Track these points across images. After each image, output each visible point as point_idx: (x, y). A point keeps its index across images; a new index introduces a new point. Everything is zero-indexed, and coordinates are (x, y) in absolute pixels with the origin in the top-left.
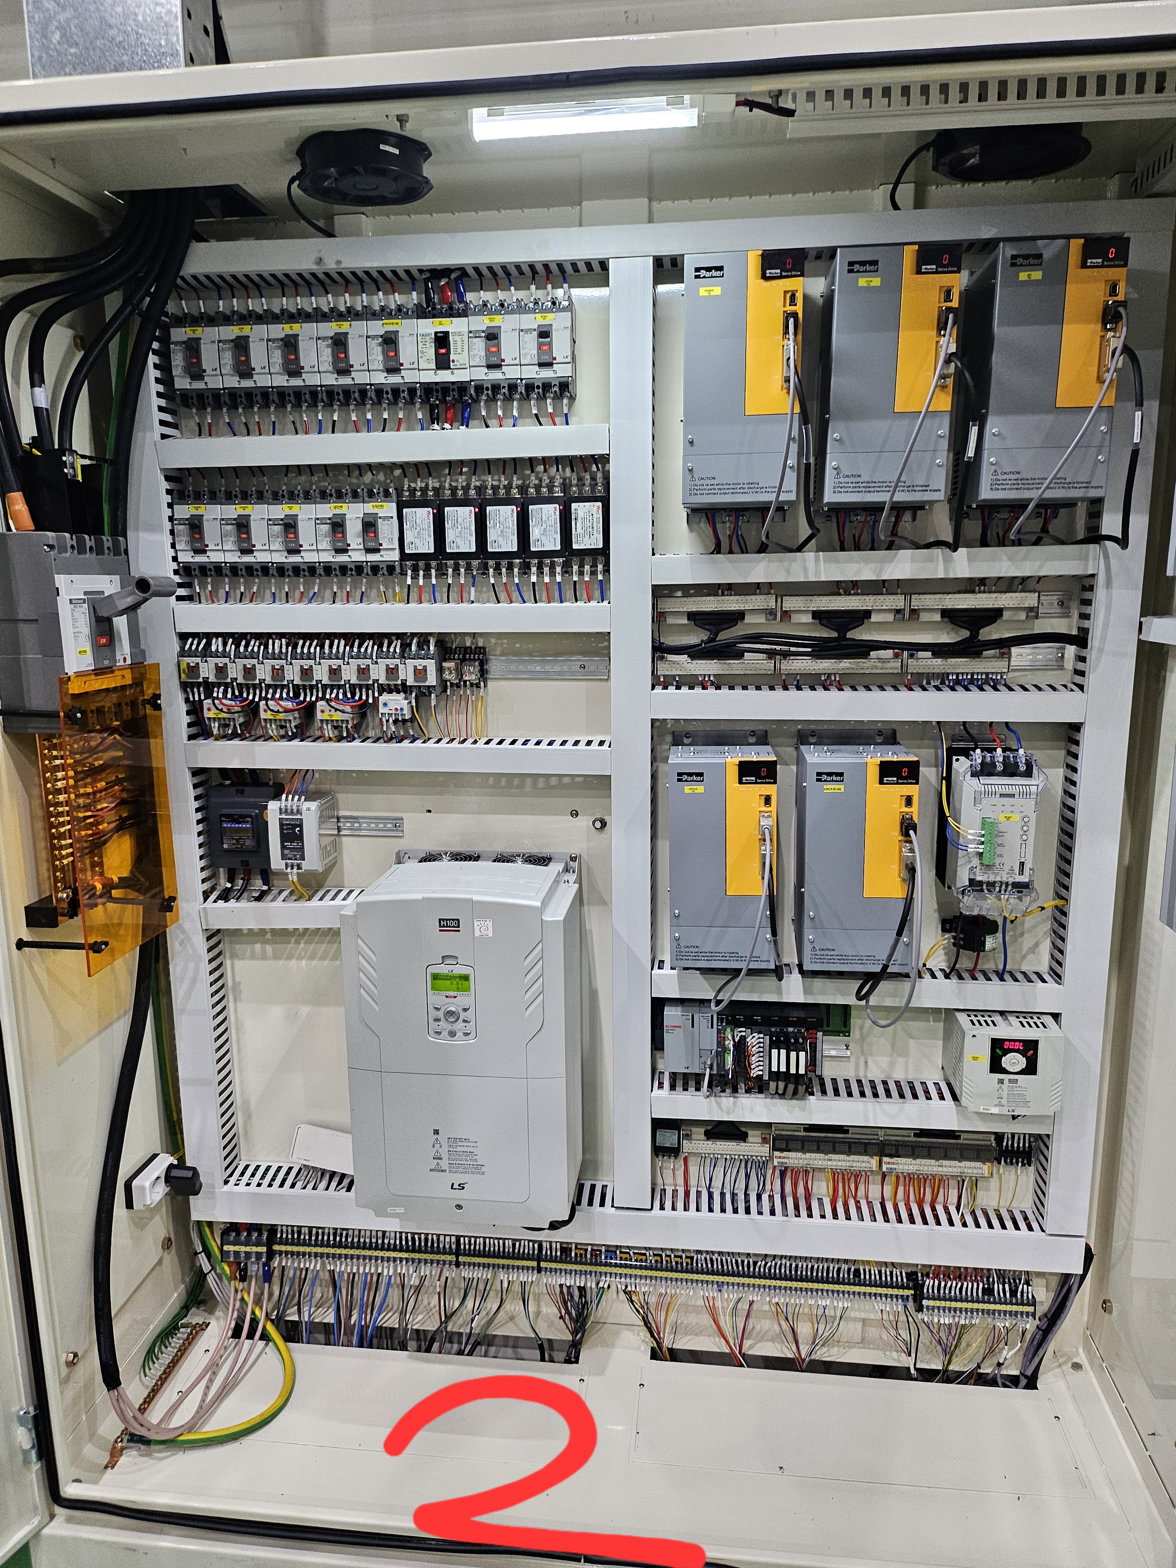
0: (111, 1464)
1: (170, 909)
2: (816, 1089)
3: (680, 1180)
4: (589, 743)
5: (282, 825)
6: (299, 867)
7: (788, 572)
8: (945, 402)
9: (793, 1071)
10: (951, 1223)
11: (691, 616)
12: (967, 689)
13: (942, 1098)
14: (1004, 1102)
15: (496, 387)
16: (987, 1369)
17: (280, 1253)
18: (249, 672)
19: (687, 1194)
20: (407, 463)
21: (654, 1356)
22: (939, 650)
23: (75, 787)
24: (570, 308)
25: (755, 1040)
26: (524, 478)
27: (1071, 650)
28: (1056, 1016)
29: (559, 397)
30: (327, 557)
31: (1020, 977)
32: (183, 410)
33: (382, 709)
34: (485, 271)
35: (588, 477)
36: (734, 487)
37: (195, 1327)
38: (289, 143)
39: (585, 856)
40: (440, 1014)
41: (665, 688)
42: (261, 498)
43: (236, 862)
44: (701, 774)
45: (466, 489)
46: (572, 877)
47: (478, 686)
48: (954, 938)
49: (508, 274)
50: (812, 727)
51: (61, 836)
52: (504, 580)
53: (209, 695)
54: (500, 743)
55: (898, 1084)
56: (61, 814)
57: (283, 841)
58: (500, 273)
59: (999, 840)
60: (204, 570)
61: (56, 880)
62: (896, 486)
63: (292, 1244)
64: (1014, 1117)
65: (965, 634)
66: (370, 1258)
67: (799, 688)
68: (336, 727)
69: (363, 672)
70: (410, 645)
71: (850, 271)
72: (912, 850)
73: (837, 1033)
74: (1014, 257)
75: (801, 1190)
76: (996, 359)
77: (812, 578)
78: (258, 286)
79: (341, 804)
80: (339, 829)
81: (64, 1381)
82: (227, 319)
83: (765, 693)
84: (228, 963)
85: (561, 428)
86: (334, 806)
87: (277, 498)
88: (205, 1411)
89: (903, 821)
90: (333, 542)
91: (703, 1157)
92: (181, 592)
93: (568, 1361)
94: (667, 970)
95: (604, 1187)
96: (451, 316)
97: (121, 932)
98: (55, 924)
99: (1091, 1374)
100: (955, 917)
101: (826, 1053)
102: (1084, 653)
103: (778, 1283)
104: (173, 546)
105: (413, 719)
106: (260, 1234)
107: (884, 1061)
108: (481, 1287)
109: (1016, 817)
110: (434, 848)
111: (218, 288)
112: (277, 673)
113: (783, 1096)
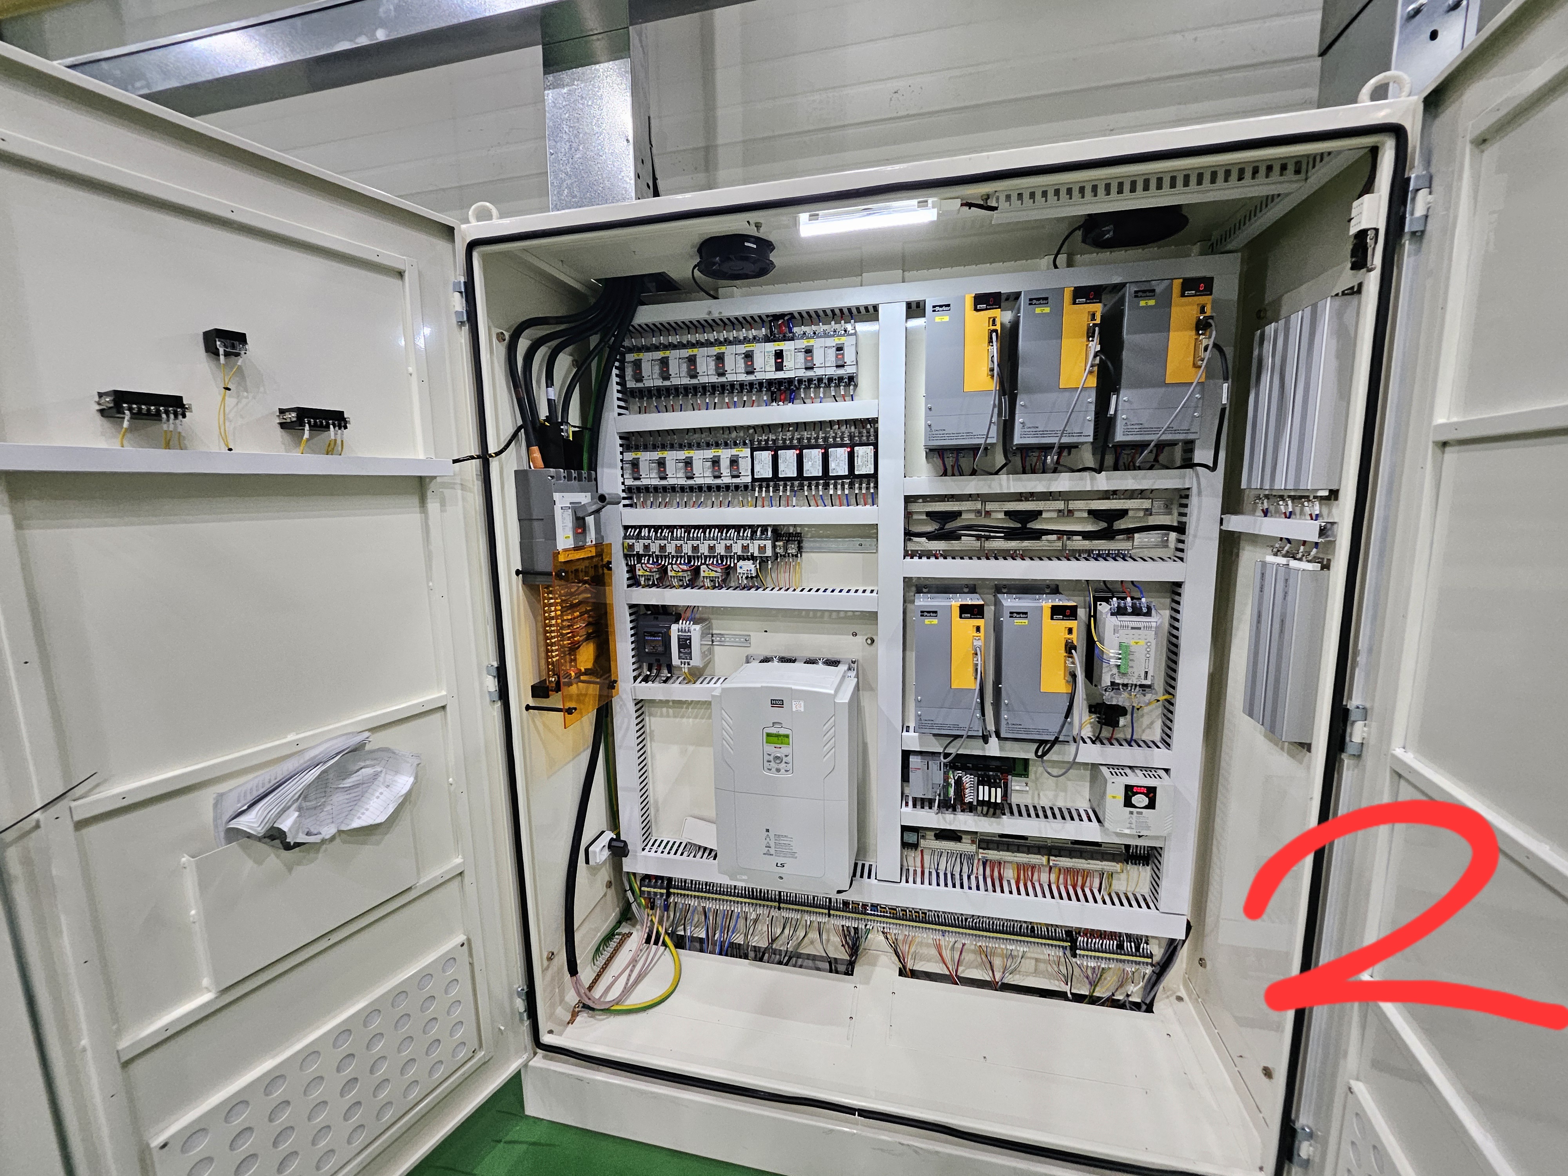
0: (571, 1022)
1: (614, 688)
2: (1007, 811)
3: (919, 864)
4: (864, 591)
5: (679, 639)
6: (689, 664)
7: (990, 487)
8: (1093, 382)
9: (993, 800)
10: (1096, 902)
11: (928, 514)
12: (1106, 560)
13: (1090, 820)
14: (1133, 826)
15: (810, 381)
16: (1119, 997)
17: (674, 894)
18: (662, 548)
19: (923, 873)
20: (757, 426)
21: (901, 974)
22: (1087, 535)
23: (562, 615)
24: (855, 334)
25: (968, 780)
26: (826, 432)
27: (1173, 536)
28: (1167, 771)
29: (848, 385)
30: (710, 481)
31: (1141, 744)
32: (631, 400)
33: (739, 570)
34: (805, 315)
35: (865, 431)
36: (958, 435)
37: (624, 935)
38: (693, 247)
39: (861, 661)
40: (771, 758)
41: (912, 558)
42: (672, 447)
43: (653, 660)
44: (936, 612)
45: (791, 440)
46: (853, 674)
47: (796, 556)
48: (1098, 718)
49: (818, 316)
50: (1005, 583)
51: (552, 644)
52: (814, 493)
53: (639, 562)
54: (810, 590)
55: (1060, 809)
56: (552, 632)
57: (679, 648)
58: (813, 315)
59: (1131, 657)
60: (639, 489)
61: (549, 670)
62: (1063, 433)
63: (681, 889)
64: (1140, 836)
65: (1105, 525)
66: (727, 901)
67: (996, 558)
68: (712, 581)
69: (728, 548)
70: (756, 532)
71: (1030, 304)
72: (1073, 663)
73: (1020, 775)
74: (1136, 292)
75: (996, 874)
76: (1125, 354)
77: (1005, 491)
78: (675, 329)
79: (714, 626)
80: (713, 641)
81: (545, 970)
82: (657, 348)
83: (975, 561)
84: (647, 719)
85: (849, 403)
86: (710, 628)
87: (681, 447)
88: (627, 990)
89: (1067, 644)
90: (713, 471)
91: (933, 851)
92: (627, 502)
93: (847, 974)
94: (911, 733)
95: (870, 866)
96: (784, 340)
97: (587, 699)
98: (547, 696)
99: (1190, 1005)
100: (1098, 704)
101: (1013, 788)
102: (1182, 537)
103: (981, 933)
104: (622, 476)
105: (757, 576)
106: (662, 882)
107: (1050, 794)
108: (794, 922)
109: (1142, 643)
110: (768, 654)
111: (653, 331)
112: (679, 549)
113: (986, 815)
